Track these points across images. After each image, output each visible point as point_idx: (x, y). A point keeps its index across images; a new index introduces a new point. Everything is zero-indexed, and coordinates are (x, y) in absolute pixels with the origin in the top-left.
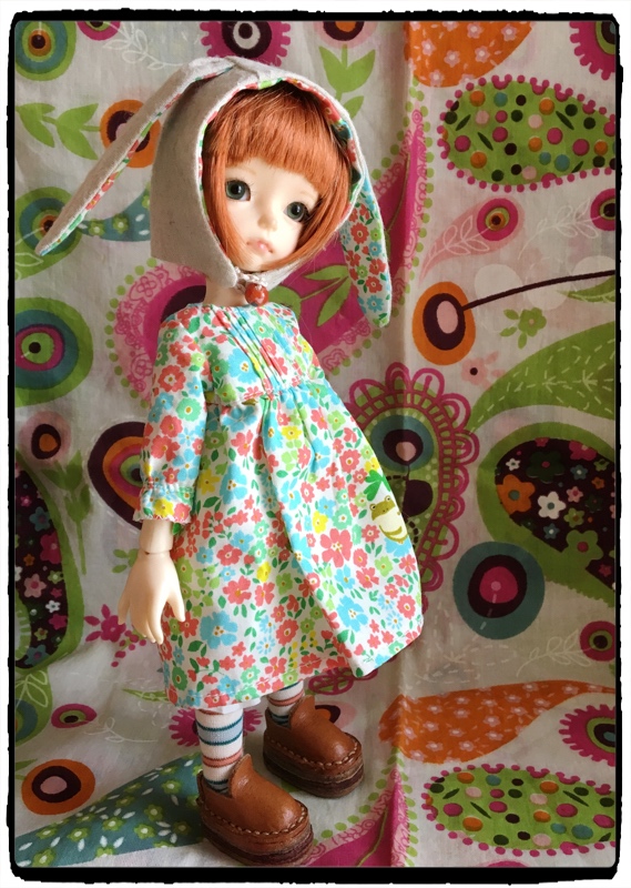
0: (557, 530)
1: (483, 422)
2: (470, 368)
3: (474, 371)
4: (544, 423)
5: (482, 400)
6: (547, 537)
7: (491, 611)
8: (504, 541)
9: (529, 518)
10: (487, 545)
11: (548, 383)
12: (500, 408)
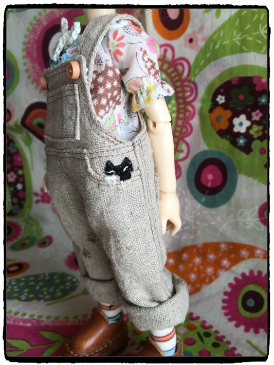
0: (246, 140)
1: (199, 73)
2: (188, 39)
3: (191, 41)
4: (236, 67)
5: (197, 58)
6: (239, 145)
7: (207, 192)
8: (214, 149)
9: (228, 133)
10: (204, 152)
11: (237, 39)
12: (208, 61)
